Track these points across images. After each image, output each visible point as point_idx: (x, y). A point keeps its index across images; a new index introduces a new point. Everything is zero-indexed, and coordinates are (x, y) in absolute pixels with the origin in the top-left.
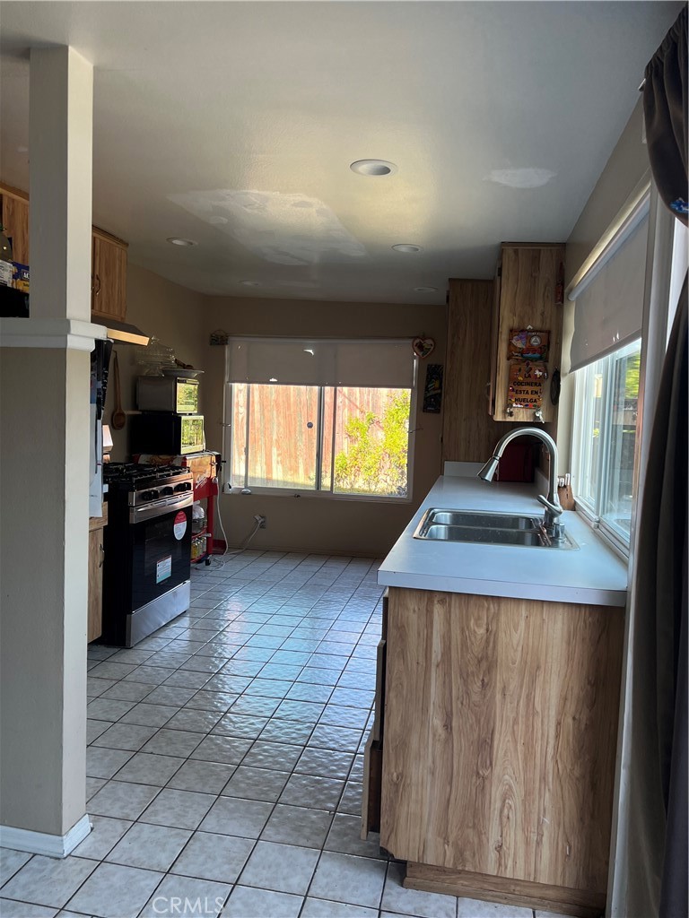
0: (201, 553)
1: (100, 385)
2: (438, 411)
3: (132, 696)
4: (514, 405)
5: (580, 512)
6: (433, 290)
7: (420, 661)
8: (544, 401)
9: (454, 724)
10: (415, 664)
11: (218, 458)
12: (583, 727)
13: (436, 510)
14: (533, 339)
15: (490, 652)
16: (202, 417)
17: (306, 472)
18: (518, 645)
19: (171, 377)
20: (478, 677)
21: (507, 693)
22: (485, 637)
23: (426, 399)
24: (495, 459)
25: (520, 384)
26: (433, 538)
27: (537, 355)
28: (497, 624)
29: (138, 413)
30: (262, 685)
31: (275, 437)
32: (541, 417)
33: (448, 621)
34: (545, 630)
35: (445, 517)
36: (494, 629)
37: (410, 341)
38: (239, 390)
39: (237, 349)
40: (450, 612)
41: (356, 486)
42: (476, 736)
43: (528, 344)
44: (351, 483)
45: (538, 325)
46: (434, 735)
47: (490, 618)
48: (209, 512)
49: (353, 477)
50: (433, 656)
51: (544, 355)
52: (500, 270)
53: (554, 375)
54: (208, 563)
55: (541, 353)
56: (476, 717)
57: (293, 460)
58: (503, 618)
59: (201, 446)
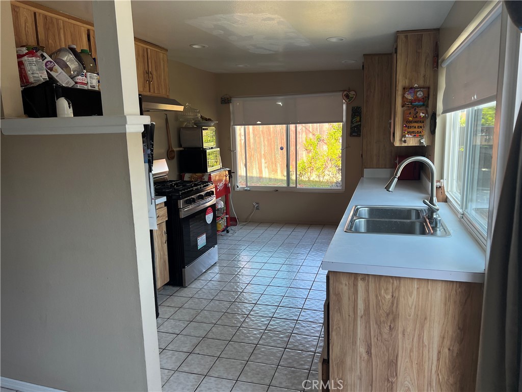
0: (223, 227)
1: (149, 151)
2: (359, 135)
3: (187, 318)
4: (407, 136)
5: (449, 203)
6: (353, 62)
7: (351, 314)
8: (426, 132)
9: (373, 351)
10: (347, 316)
11: (230, 172)
12: (455, 355)
13: (359, 206)
14: (418, 93)
15: (394, 309)
16: (219, 149)
17: (282, 172)
18: (412, 305)
19: (199, 127)
20: (387, 324)
21: (406, 334)
22: (391, 301)
23: (351, 128)
24: (395, 177)
25: (410, 122)
26: (357, 231)
27: (421, 103)
28: (399, 293)
29: (181, 149)
30: (260, 309)
31: (263, 153)
32: (424, 143)
33: (367, 291)
34: (430, 296)
35: (364, 211)
36: (397, 295)
37: (341, 93)
38: (239, 130)
39: (237, 105)
40: (368, 286)
41: (311, 179)
42: (386, 358)
43: (415, 97)
44: (308, 177)
45: (421, 83)
46: (361, 358)
47: (394, 290)
48: (227, 203)
49: (309, 174)
50: (359, 311)
51: (426, 103)
52: (396, 49)
53: (432, 116)
54: (228, 232)
55: (424, 102)
56: (386, 347)
57: (274, 166)
58: (402, 289)
59: (219, 166)
